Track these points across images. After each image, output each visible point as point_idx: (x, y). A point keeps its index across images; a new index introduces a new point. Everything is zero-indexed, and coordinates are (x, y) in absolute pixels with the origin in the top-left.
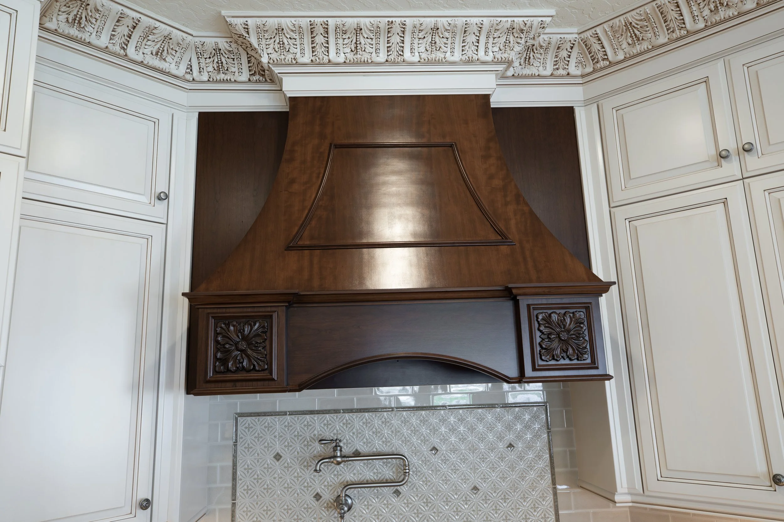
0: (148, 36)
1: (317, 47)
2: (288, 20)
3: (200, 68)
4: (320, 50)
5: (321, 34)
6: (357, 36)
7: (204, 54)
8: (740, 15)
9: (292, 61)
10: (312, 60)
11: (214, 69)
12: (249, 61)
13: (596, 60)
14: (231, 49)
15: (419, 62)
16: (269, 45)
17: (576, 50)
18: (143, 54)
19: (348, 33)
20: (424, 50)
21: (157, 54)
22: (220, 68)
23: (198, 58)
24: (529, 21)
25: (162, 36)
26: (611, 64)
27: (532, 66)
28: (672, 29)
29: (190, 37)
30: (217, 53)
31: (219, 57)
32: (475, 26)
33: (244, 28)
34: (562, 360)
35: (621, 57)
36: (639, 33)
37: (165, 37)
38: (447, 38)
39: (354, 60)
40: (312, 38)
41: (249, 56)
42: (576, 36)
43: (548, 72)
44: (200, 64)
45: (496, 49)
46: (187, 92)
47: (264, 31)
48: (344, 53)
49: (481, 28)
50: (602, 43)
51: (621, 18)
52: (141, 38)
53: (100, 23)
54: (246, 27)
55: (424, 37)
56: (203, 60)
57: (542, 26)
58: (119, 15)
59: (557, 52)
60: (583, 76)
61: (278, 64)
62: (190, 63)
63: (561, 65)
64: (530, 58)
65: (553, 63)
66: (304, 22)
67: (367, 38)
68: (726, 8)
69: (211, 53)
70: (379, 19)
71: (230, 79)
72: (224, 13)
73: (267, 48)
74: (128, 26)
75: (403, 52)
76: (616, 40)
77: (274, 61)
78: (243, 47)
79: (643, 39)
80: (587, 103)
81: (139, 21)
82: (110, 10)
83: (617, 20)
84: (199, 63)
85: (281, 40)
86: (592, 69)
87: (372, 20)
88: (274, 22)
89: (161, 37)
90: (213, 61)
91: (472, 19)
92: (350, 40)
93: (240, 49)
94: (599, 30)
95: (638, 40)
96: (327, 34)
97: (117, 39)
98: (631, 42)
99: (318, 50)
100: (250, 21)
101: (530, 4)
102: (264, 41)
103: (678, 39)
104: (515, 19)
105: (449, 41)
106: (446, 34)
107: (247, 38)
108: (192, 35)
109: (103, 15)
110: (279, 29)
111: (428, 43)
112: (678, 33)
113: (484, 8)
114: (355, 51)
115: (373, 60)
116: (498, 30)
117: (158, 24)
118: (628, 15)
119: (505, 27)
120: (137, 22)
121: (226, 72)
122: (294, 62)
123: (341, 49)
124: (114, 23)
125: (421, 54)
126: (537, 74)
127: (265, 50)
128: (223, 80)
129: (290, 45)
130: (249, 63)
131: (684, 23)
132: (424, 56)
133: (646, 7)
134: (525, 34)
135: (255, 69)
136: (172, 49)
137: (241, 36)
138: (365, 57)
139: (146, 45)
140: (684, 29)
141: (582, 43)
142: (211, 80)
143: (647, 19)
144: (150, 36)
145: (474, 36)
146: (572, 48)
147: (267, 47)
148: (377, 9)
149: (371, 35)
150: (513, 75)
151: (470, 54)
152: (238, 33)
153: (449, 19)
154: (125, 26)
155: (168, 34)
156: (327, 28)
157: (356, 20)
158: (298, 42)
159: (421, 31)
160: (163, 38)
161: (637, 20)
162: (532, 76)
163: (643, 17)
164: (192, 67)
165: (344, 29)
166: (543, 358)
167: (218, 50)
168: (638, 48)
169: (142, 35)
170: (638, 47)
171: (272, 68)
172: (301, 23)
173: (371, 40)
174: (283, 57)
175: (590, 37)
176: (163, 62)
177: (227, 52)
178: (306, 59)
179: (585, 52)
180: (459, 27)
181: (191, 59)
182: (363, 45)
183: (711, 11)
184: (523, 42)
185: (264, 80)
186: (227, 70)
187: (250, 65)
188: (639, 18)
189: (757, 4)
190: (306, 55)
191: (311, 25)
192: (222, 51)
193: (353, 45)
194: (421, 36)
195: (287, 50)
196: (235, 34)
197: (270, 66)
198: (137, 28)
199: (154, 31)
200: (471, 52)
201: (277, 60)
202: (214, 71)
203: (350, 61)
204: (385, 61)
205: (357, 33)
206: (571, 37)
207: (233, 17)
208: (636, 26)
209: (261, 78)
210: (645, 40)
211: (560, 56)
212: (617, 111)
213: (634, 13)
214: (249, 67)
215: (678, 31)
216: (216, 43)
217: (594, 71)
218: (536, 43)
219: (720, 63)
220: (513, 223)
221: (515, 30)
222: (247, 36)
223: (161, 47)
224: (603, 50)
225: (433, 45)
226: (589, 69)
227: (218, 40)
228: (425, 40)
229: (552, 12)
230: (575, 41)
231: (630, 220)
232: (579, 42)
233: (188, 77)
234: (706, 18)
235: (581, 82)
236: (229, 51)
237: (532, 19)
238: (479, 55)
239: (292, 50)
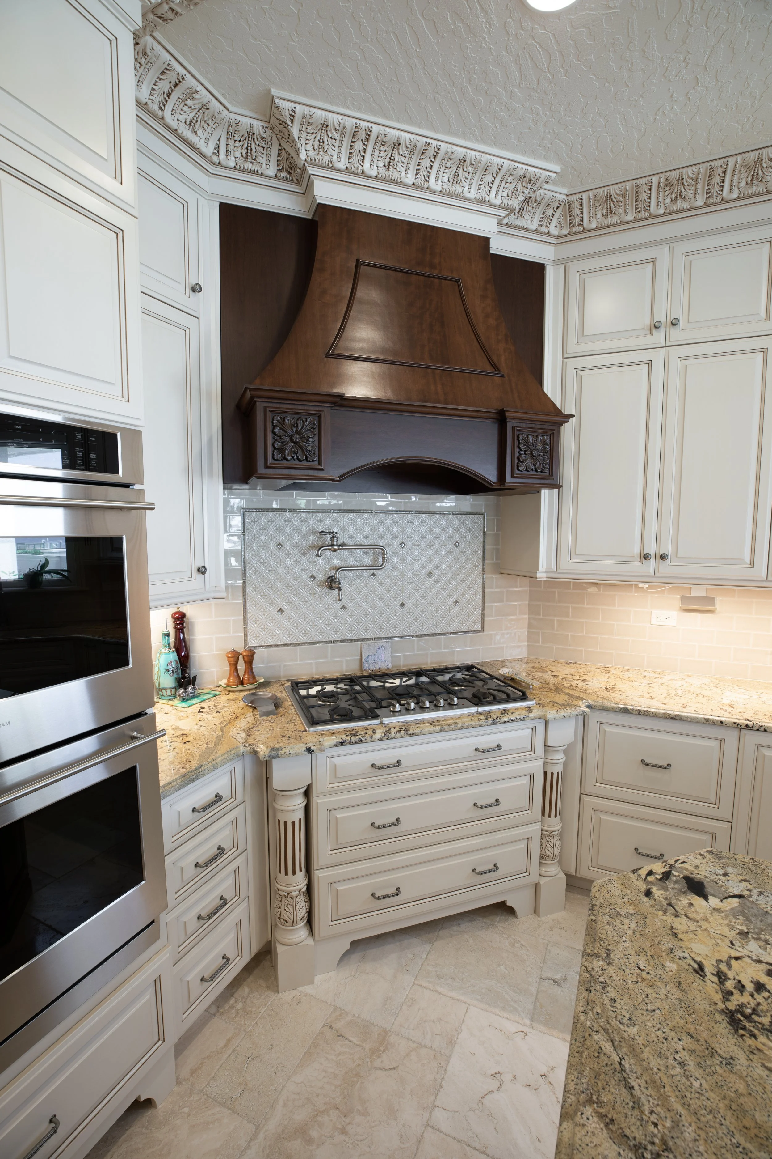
0: (186, 100)
1: (354, 154)
2: (336, 116)
3: (227, 151)
4: (356, 157)
5: (362, 140)
6: (393, 150)
7: (235, 135)
8: (691, 209)
9: (328, 164)
10: (347, 168)
11: (242, 156)
12: (279, 153)
13: (573, 224)
14: (264, 136)
15: (441, 191)
16: (309, 140)
17: (560, 211)
18: (178, 120)
19: (387, 145)
20: (446, 181)
21: (190, 124)
22: (247, 156)
23: (227, 138)
24: (539, 173)
25: (201, 103)
26: (585, 230)
27: (522, 218)
28: (639, 210)
29: (226, 111)
30: (249, 137)
31: (250, 142)
32: (496, 166)
33: (291, 115)
34: (531, 471)
35: (594, 225)
36: (614, 206)
37: (203, 105)
38: (469, 173)
39: (386, 176)
40: (352, 142)
41: (280, 148)
42: (564, 197)
43: (533, 227)
44: (229, 146)
45: (505, 194)
46: (209, 176)
47: (309, 123)
48: (377, 167)
49: (500, 169)
50: (582, 209)
51: (606, 189)
52: (179, 100)
53: (143, 71)
54: (293, 114)
55: (451, 167)
56: (231, 142)
57: (547, 180)
58: (166, 66)
59: (545, 209)
60: (558, 237)
61: (315, 164)
62: (218, 142)
63: (545, 222)
64: (523, 209)
65: (539, 219)
66: (350, 123)
67: (402, 155)
68: (683, 200)
69: (243, 136)
70: (418, 137)
71: (257, 171)
72: (274, 91)
73: (306, 144)
74: (170, 82)
75: (429, 178)
76: (595, 208)
77: (311, 160)
78: (278, 136)
79: (614, 213)
80: (556, 263)
81: (183, 78)
82: (158, 57)
83: (601, 190)
84: (227, 145)
85: (322, 137)
86: (567, 232)
87: (412, 136)
88: (322, 115)
89: (199, 104)
90: (243, 146)
91: (496, 158)
92: (386, 153)
93: (274, 138)
94: (585, 196)
95: (611, 213)
96: (367, 142)
97: (156, 95)
98: (605, 214)
99: (354, 157)
100: (299, 108)
101: (544, 157)
102: (305, 134)
103: (642, 219)
104: (530, 168)
105: (469, 177)
106: (470, 169)
107: (289, 127)
108: (228, 110)
109: (149, 62)
110: (324, 124)
111: (452, 174)
112: (643, 214)
113: (508, 150)
114: (387, 166)
115: (403, 180)
116: (512, 175)
117: (200, 88)
118: (611, 187)
119: (519, 174)
120: (181, 80)
121: (253, 161)
122: (331, 165)
123: (375, 160)
124: (158, 74)
125: (443, 183)
126: (525, 227)
127: (304, 145)
128: (251, 170)
129: (329, 145)
130: (278, 156)
131: (649, 206)
132: (446, 186)
133: (627, 183)
134: (531, 184)
135: (283, 165)
136: (205, 122)
137: (283, 123)
138: (395, 175)
139: (182, 110)
140: (648, 211)
141: (567, 205)
142: (238, 167)
143: (624, 196)
144: (188, 99)
145: (491, 176)
146: (558, 208)
147: (307, 142)
148: (420, 126)
149: (406, 152)
150: (507, 224)
151: (484, 194)
152: (282, 119)
153: (477, 154)
154: (168, 81)
155: (207, 102)
156: (369, 135)
157: (398, 133)
158: (337, 144)
159: (450, 159)
160: (200, 105)
161: (617, 194)
162: (521, 228)
163: (621, 193)
164: (220, 147)
165: (384, 140)
166: (520, 468)
167: (251, 134)
168: (609, 221)
169: (181, 97)
170: (610, 219)
171: (307, 167)
172: (347, 123)
173: (404, 158)
174: (321, 158)
175: (575, 201)
176: (194, 134)
177: (259, 139)
178: (342, 165)
179: (566, 215)
180: (483, 163)
181: (220, 138)
182: (395, 162)
183: (672, 200)
184: (527, 192)
185: (291, 178)
186: (255, 159)
187: (279, 158)
188: (618, 192)
189: (705, 202)
190: (342, 159)
191: (356, 127)
192: (255, 137)
193: (387, 160)
194: (449, 164)
195: (325, 151)
196: (277, 119)
197: (306, 164)
198: (179, 86)
199: (194, 95)
200: (484, 192)
201: (315, 159)
202: (241, 158)
203: (382, 176)
204: (412, 183)
205: (394, 148)
206: (561, 197)
207: (282, 99)
208: (614, 199)
209: (289, 176)
210: (616, 214)
211: (546, 213)
212: (580, 274)
213: (616, 187)
214: (278, 161)
215: (643, 212)
216: (252, 126)
217: (569, 234)
218: (533, 196)
219: (667, 248)
220: (503, 358)
221: (525, 179)
222: (291, 124)
223: (195, 116)
224: (582, 216)
225: (456, 177)
226: (565, 232)
227: (255, 123)
228: (451, 170)
229: (557, 168)
230: (563, 202)
231: (577, 370)
232: (565, 204)
233: (215, 159)
234: (666, 205)
235: (555, 242)
236: (262, 138)
237: (541, 171)
238: (490, 196)
239: (330, 152)
